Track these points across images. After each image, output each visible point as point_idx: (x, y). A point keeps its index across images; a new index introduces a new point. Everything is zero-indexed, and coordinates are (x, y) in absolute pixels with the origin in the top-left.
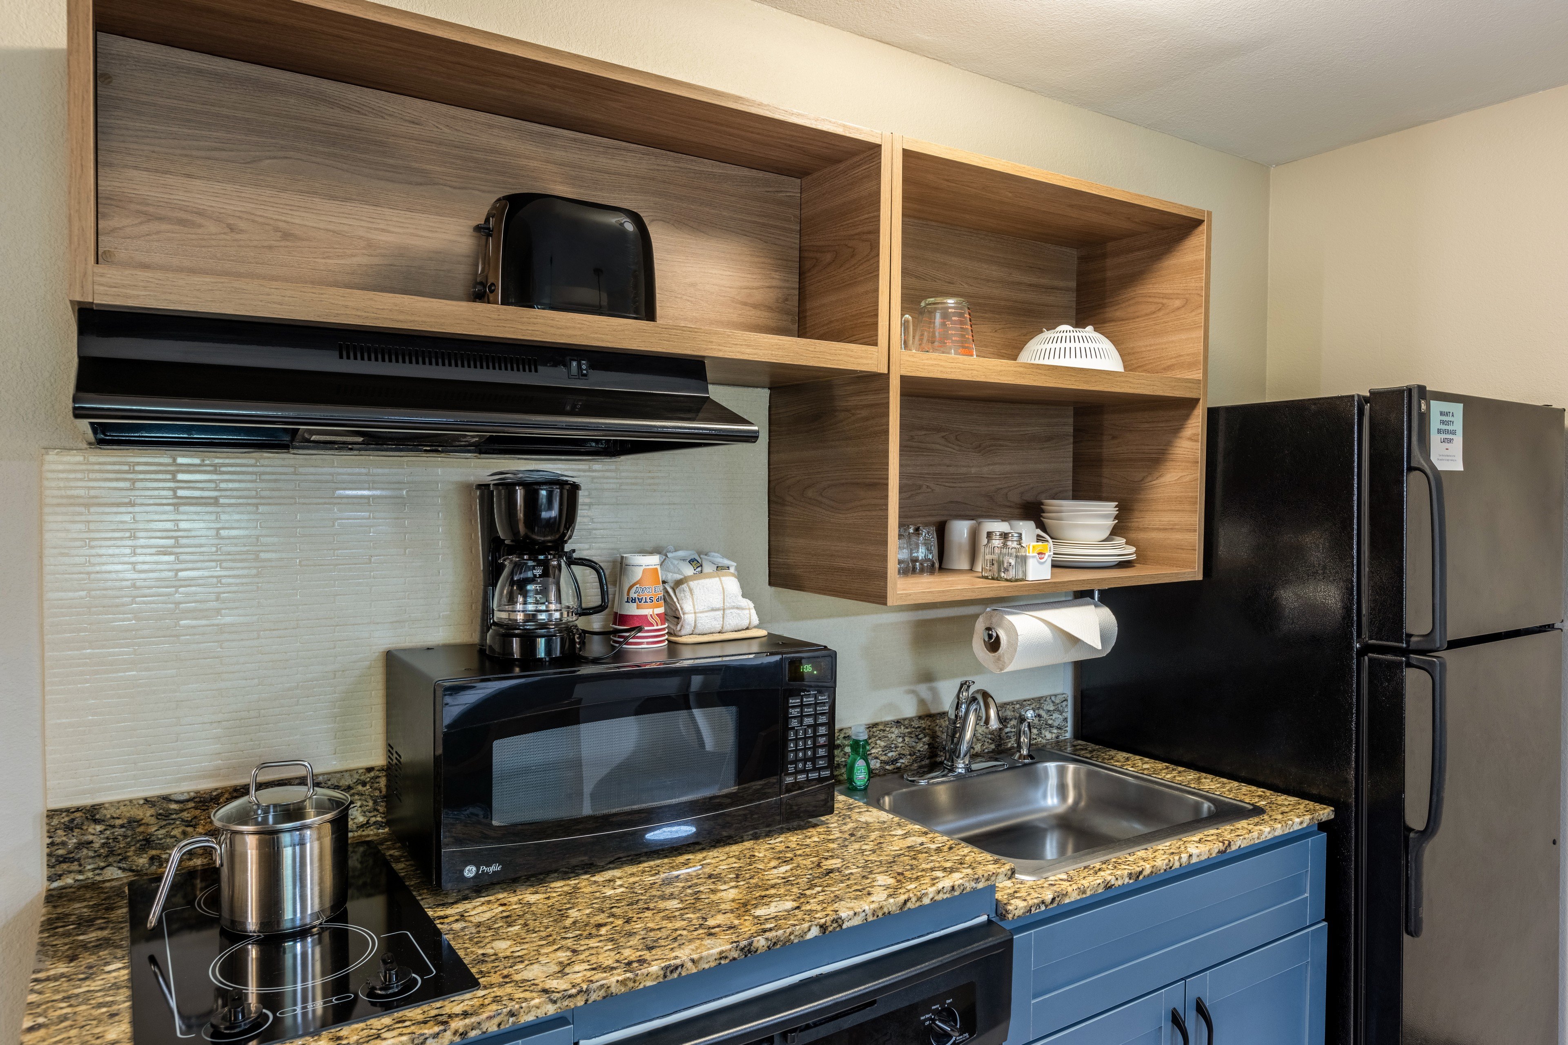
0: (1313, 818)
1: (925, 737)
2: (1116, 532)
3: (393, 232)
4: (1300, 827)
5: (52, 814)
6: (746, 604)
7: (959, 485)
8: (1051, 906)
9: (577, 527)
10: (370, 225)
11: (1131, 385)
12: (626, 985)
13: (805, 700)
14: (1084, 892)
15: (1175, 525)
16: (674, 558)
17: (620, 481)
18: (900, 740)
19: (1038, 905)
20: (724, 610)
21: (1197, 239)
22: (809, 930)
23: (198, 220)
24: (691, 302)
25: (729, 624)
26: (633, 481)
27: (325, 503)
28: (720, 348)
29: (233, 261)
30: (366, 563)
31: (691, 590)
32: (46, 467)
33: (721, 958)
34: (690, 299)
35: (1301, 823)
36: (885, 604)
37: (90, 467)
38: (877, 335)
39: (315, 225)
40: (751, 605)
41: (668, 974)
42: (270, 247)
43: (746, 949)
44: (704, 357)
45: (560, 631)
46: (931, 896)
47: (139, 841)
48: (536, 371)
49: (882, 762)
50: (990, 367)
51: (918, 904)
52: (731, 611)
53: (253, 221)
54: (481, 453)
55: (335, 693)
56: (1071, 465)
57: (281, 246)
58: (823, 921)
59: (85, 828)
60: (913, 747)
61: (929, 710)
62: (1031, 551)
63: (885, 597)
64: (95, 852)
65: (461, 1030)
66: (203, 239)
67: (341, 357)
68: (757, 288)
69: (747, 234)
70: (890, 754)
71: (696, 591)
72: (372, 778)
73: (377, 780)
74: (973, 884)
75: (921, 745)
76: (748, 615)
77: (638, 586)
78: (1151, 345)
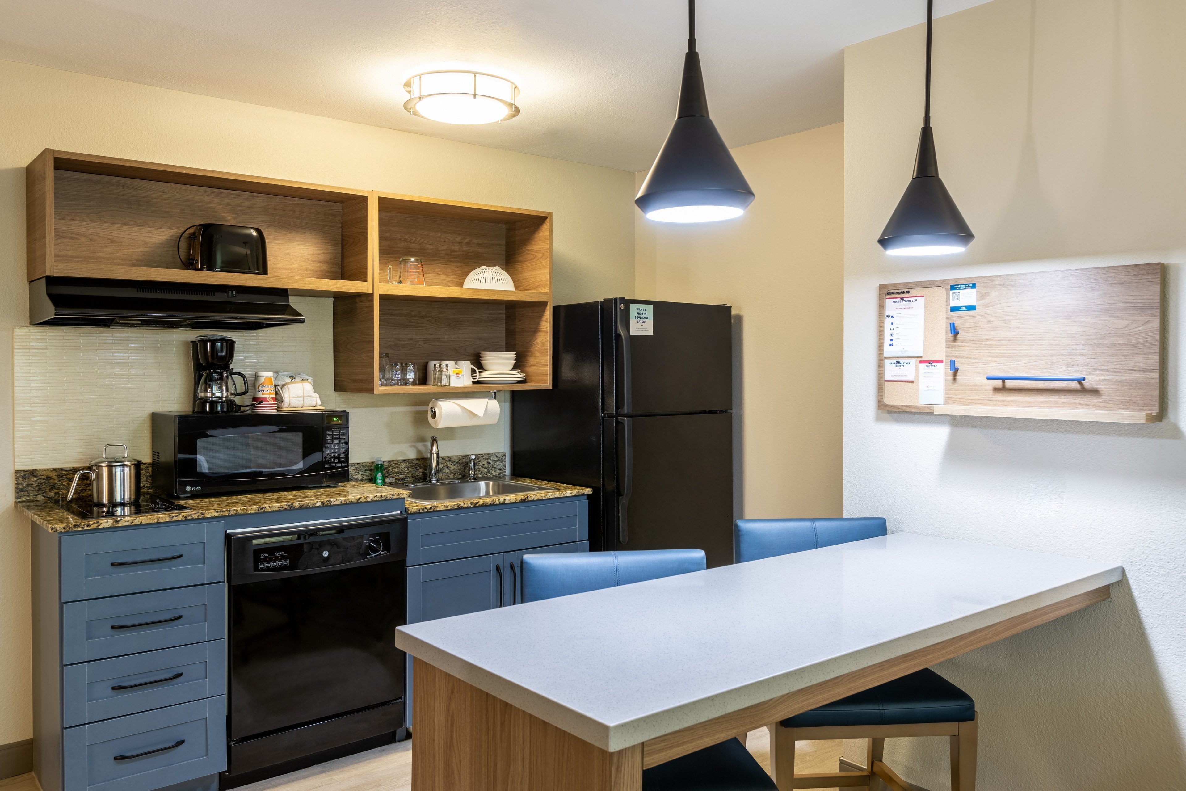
0: (579, 492)
1: (420, 469)
2: (515, 367)
3: (155, 238)
4: (571, 495)
5: (17, 472)
6: (315, 395)
7: (438, 344)
8: (430, 510)
9: (234, 359)
10: (145, 235)
11: (506, 296)
12: (243, 511)
13: (334, 432)
14: (447, 507)
15: (541, 363)
16: (282, 375)
17: (259, 341)
18: (406, 469)
19: (423, 509)
20: (303, 397)
21: (546, 226)
22: (317, 503)
23: (78, 237)
24: (288, 261)
25: (306, 403)
26: (265, 341)
27: (125, 349)
28: (292, 284)
29: (91, 252)
30: (143, 375)
31: (288, 388)
32: (15, 334)
33: (280, 507)
34: (288, 260)
35: (571, 493)
36: (374, 393)
37: (31, 334)
38: (367, 277)
39: (123, 236)
40: (317, 396)
41: (260, 509)
42: (106, 246)
43: (291, 506)
44: (288, 288)
45: (227, 401)
46: (371, 498)
47: (50, 485)
48: (214, 295)
49: (396, 479)
50: (426, 290)
51: (365, 500)
52: (307, 397)
53: (99, 236)
54: (193, 328)
55: (130, 430)
56: (505, 334)
57: (110, 246)
58: (323, 500)
59: (30, 478)
60: (413, 473)
61: (423, 456)
62: (452, 373)
63: (373, 390)
64: (34, 488)
65: (185, 516)
66: (80, 244)
67: (138, 292)
68: (320, 254)
69: (315, 230)
70: (401, 476)
71: (290, 389)
72: (146, 467)
73: (148, 468)
74: (391, 496)
75: (418, 473)
76: (315, 400)
77: (262, 385)
78: (532, 275)
